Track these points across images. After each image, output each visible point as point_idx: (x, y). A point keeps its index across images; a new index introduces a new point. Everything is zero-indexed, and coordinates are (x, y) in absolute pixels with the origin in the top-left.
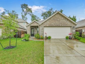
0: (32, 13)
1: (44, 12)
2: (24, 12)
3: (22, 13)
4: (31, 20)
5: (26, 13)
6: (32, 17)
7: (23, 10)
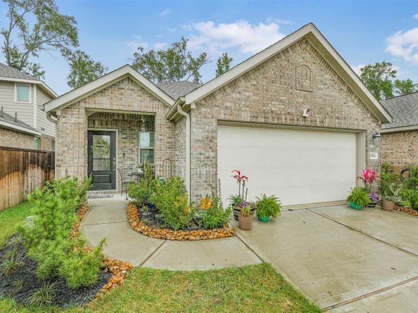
0: (75, 43)
1: (146, 52)
2: (23, 28)
3: (6, 34)
4: (72, 83)
5: (37, 38)
6: (75, 66)
7: (18, 20)
